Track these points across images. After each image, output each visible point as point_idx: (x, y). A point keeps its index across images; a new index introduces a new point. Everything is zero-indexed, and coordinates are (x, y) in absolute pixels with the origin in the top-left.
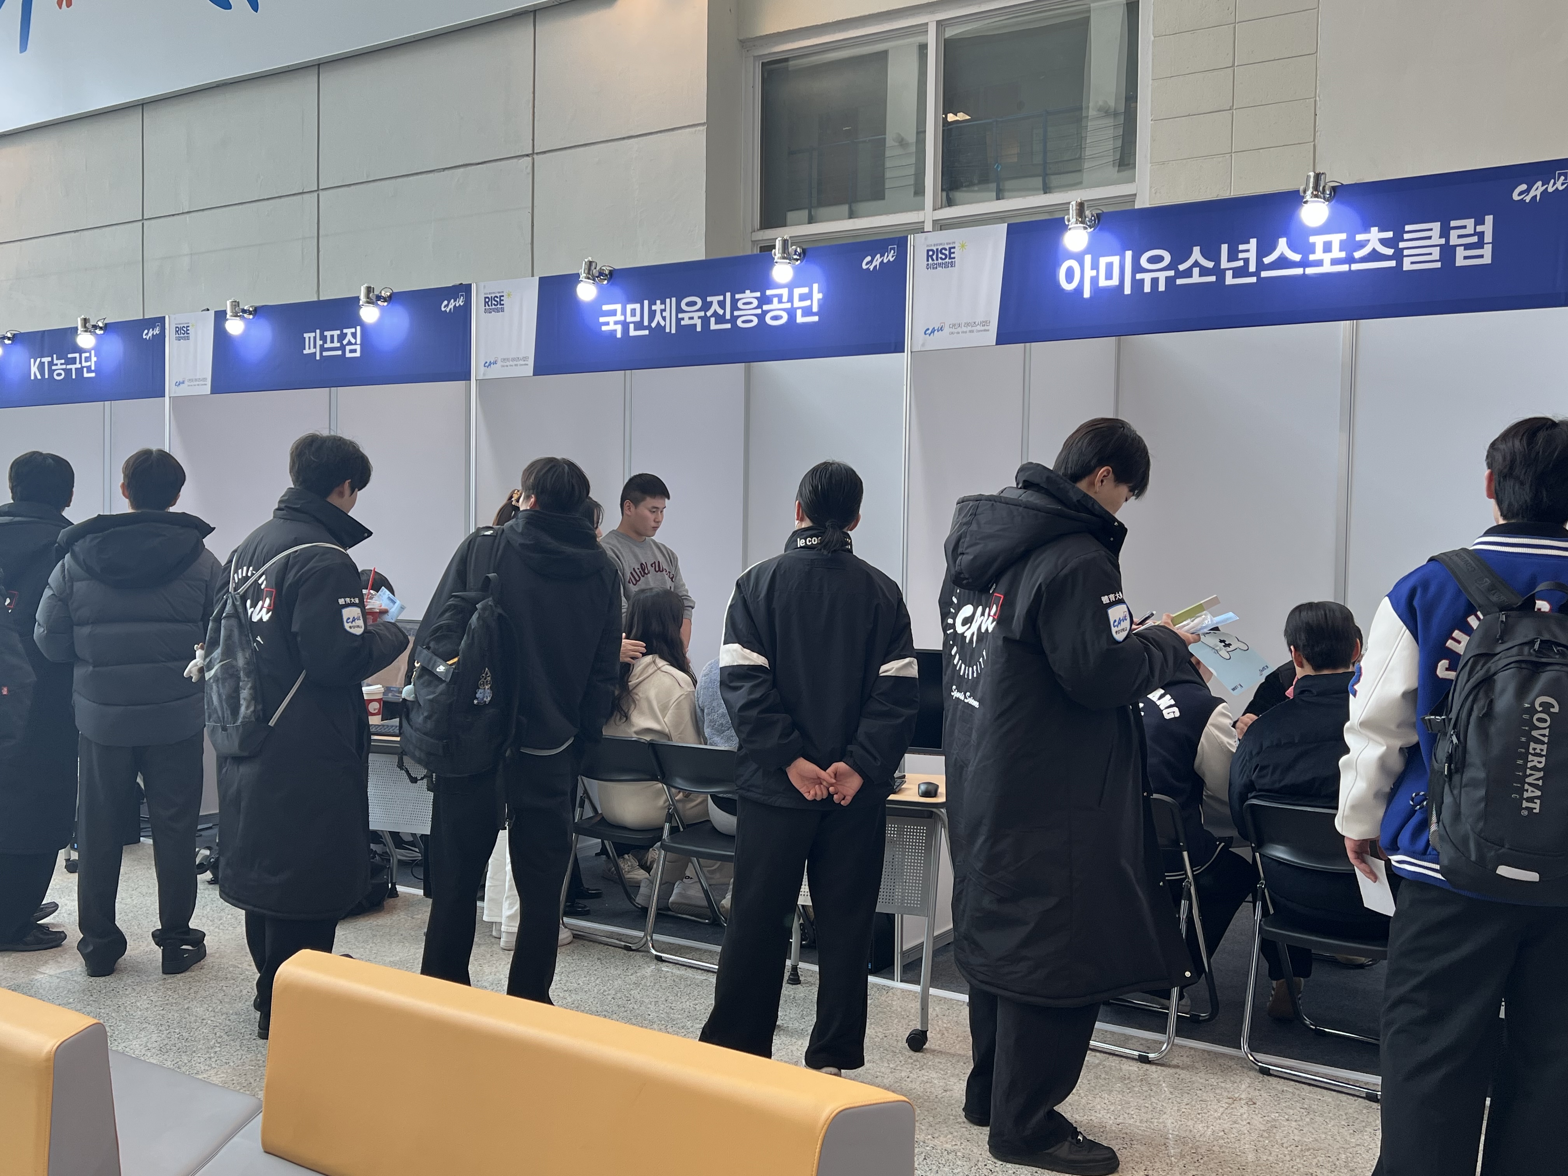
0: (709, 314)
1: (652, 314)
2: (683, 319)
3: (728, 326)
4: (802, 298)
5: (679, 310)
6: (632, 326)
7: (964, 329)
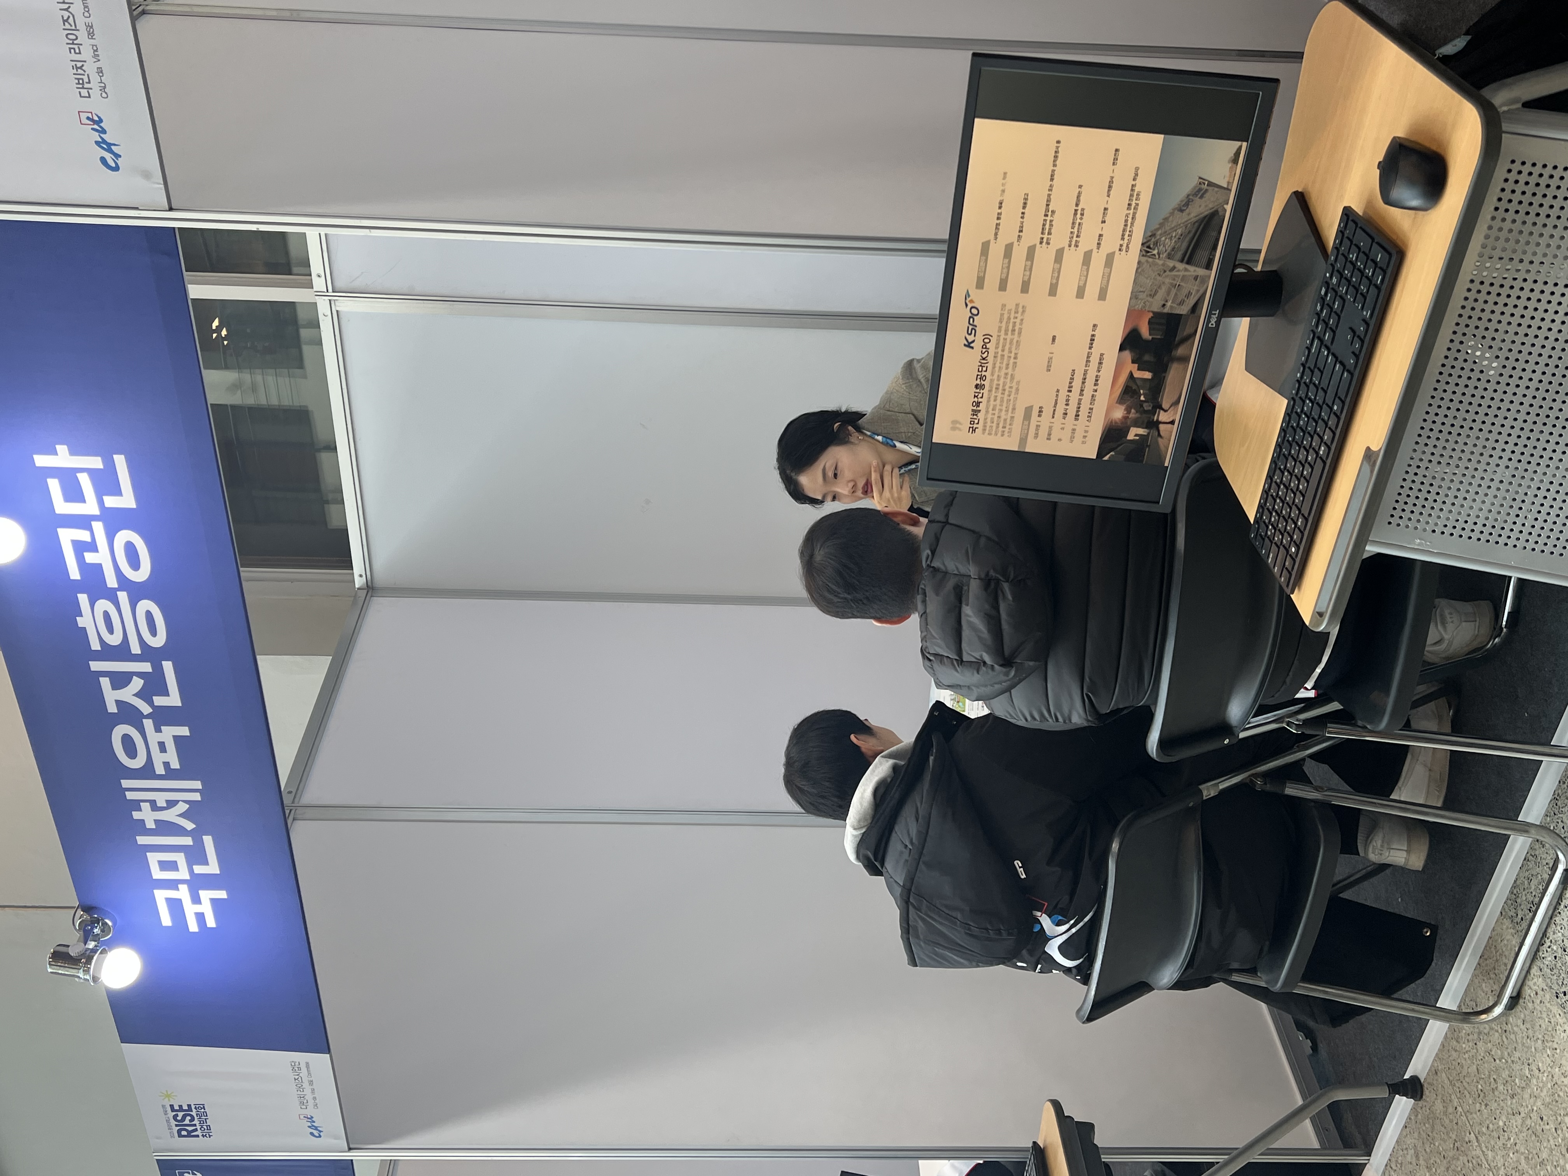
0: (146, 709)
1: (165, 828)
2: (166, 765)
3: (168, 667)
4: (74, 494)
5: (147, 771)
6: (198, 869)
7: (87, 53)
